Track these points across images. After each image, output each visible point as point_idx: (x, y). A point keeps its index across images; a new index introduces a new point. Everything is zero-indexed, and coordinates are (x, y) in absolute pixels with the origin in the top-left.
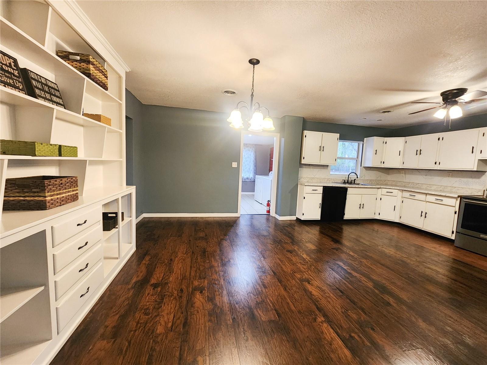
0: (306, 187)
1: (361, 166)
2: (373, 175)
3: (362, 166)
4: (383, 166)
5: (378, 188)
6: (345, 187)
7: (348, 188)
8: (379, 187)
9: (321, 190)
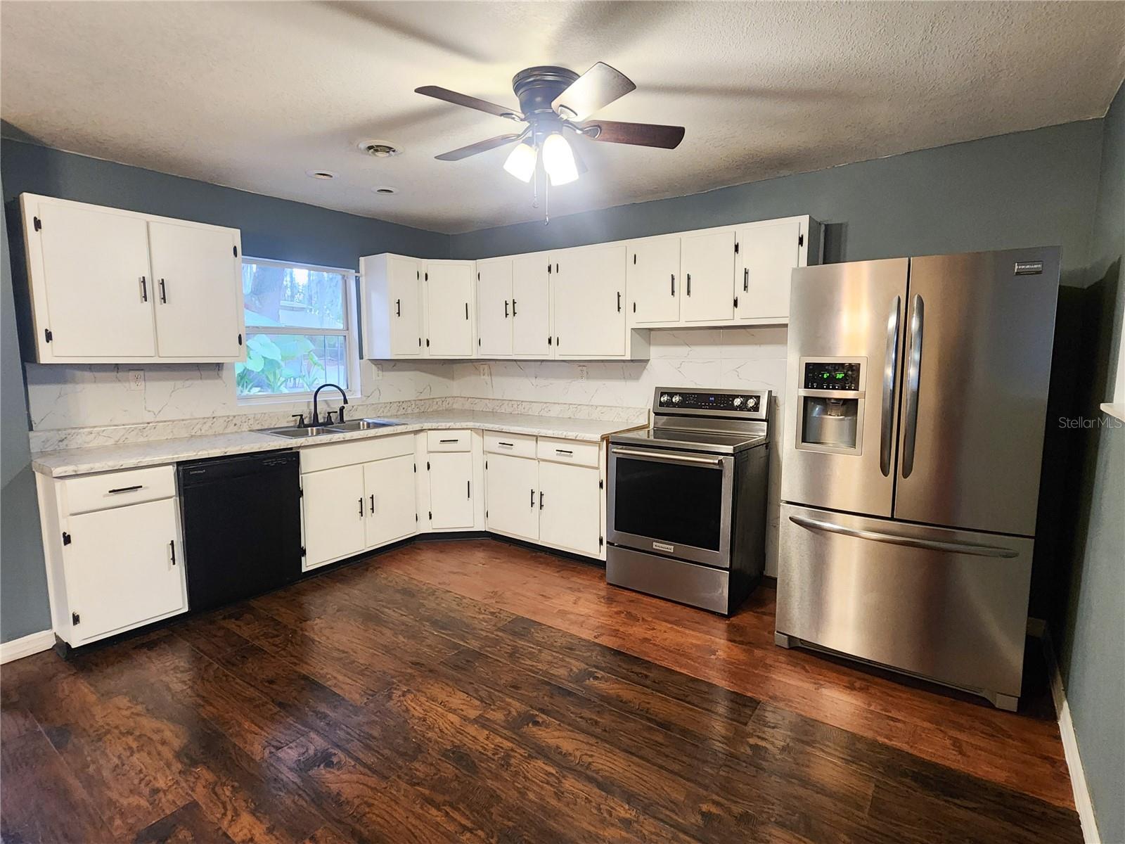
0: (68, 482)
1: (361, 357)
2: (404, 386)
3: (366, 357)
4: (426, 354)
5: (416, 432)
6: (291, 449)
7: (303, 453)
8: (417, 427)
9: (166, 481)
